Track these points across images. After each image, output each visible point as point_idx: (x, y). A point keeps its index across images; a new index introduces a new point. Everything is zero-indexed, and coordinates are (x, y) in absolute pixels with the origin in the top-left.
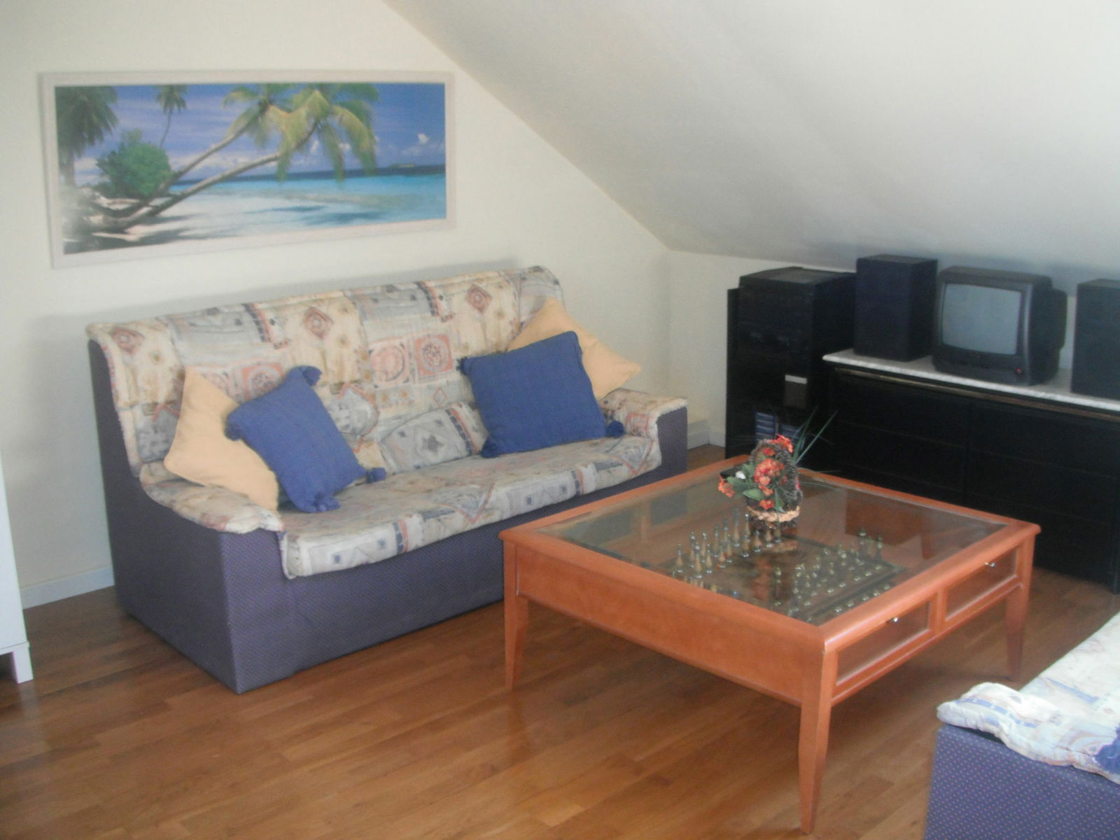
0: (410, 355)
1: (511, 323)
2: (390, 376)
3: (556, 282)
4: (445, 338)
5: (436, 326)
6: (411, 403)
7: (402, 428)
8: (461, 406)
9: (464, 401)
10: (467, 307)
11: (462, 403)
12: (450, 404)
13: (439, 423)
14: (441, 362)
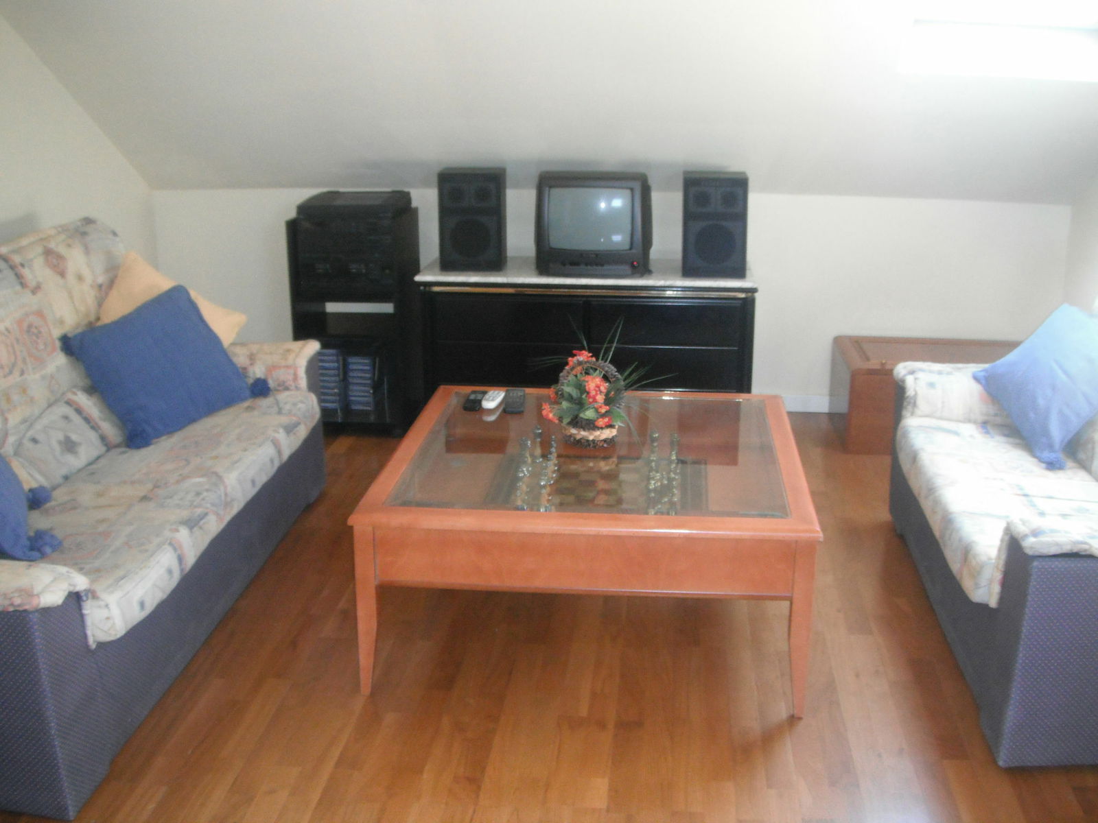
0: (17, 340)
1: (92, 286)
2: (7, 370)
3: (115, 234)
4: (40, 314)
5: (31, 301)
6: (32, 400)
7: (30, 434)
8: (75, 394)
9: (75, 386)
10: (48, 272)
11: (74, 390)
12: (63, 394)
13: (66, 418)
14: (45, 344)
